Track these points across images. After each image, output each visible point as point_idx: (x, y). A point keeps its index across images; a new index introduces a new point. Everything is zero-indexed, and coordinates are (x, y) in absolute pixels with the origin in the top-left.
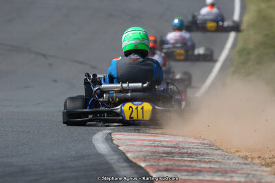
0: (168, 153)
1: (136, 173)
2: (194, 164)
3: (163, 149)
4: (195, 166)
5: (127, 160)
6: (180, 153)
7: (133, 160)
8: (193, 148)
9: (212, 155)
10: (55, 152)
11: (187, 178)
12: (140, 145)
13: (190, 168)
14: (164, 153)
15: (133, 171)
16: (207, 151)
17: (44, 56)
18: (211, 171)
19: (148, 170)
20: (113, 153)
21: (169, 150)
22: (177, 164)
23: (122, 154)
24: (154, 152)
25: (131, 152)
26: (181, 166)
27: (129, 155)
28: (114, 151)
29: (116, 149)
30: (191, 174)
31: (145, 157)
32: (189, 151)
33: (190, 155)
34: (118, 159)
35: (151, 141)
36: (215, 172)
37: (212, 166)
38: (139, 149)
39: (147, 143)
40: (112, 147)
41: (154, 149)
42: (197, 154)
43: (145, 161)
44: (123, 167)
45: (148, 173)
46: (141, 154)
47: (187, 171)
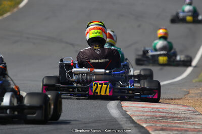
0: (163, 117)
1: (140, 132)
2: (182, 125)
3: (160, 114)
4: (183, 127)
5: (133, 122)
6: (172, 117)
7: (137, 122)
8: (181, 113)
9: (196, 118)
10: (80, 116)
12: (143, 111)
13: (179, 128)
14: (160, 117)
15: (138, 130)
16: (191, 116)
18: (195, 131)
19: (148, 129)
20: (123, 117)
21: (163, 114)
22: (169, 125)
23: (130, 119)
24: (153, 116)
25: (136, 116)
26: (173, 127)
27: (134, 118)
28: (123, 115)
29: (124, 113)
31: (146, 120)
32: (179, 116)
33: (179, 118)
34: (126, 121)
35: (150, 107)
36: (198, 131)
37: (196, 127)
38: (141, 114)
39: (148, 110)
40: (121, 112)
41: (153, 114)
42: (184, 118)
43: (146, 123)
44: (130, 127)
45: (148, 131)
46: (144, 117)
47: (177, 130)
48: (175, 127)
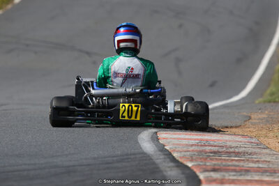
0: (215, 152)
1: (183, 173)
2: (241, 164)
3: (210, 148)
4: (243, 166)
5: (174, 160)
6: (227, 152)
7: (180, 160)
8: (240, 147)
9: (260, 154)
10: (101, 152)
11: (235, 178)
12: (187, 145)
13: (237, 168)
14: (211, 153)
15: (180, 171)
16: (254, 150)
17: (88, 53)
18: (259, 170)
19: (195, 170)
20: (160, 153)
21: (216, 149)
22: (224, 163)
24: (201, 152)
25: (177, 151)
26: (229, 166)
27: (175, 155)
28: (160, 151)
29: (162, 149)
30: (239, 174)
31: (192, 157)
32: (237, 150)
33: (237, 154)
34: (165, 158)
35: (198, 139)
36: (264, 171)
37: (261, 165)
38: (185, 149)
39: (193, 142)
40: (158, 147)
41: (201, 149)
42: (244, 153)
43: (192, 161)
44: (169, 167)
45: (194, 173)
46: (188, 153)
47: (235, 171)
48: (232, 166)
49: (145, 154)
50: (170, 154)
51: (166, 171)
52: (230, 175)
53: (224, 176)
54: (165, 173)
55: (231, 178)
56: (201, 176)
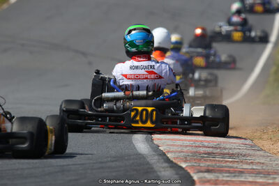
0: (209, 154)
1: (177, 174)
2: (235, 165)
3: (204, 149)
4: (237, 168)
5: (168, 160)
6: (221, 154)
7: (174, 161)
8: (235, 149)
9: (254, 156)
10: (95, 152)
11: (228, 179)
12: (181, 146)
13: (231, 169)
14: (206, 154)
15: (174, 172)
16: (248, 152)
17: (84, 54)
18: (252, 172)
19: (189, 171)
20: (154, 153)
21: (210, 150)
22: (218, 165)
23: (163, 154)
24: (195, 153)
25: (172, 152)
26: (223, 167)
27: (169, 155)
28: (155, 151)
29: (156, 148)
30: (233, 175)
31: (186, 158)
32: (231, 152)
33: (231, 155)
34: (159, 159)
35: (192, 141)
36: (258, 173)
37: (255, 167)
38: (179, 149)
39: (188, 143)
40: (152, 147)
41: (195, 150)
42: (239, 155)
43: (186, 161)
44: (163, 168)
45: (188, 174)
46: (182, 154)
47: (229, 172)
48: (226, 167)
49: (140, 154)
50: (164, 154)
51: (160, 172)
52: (224, 176)
53: (218, 177)
54: (159, 173)
55: (225, 179)
56: (195, 177)
